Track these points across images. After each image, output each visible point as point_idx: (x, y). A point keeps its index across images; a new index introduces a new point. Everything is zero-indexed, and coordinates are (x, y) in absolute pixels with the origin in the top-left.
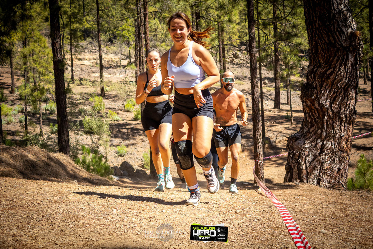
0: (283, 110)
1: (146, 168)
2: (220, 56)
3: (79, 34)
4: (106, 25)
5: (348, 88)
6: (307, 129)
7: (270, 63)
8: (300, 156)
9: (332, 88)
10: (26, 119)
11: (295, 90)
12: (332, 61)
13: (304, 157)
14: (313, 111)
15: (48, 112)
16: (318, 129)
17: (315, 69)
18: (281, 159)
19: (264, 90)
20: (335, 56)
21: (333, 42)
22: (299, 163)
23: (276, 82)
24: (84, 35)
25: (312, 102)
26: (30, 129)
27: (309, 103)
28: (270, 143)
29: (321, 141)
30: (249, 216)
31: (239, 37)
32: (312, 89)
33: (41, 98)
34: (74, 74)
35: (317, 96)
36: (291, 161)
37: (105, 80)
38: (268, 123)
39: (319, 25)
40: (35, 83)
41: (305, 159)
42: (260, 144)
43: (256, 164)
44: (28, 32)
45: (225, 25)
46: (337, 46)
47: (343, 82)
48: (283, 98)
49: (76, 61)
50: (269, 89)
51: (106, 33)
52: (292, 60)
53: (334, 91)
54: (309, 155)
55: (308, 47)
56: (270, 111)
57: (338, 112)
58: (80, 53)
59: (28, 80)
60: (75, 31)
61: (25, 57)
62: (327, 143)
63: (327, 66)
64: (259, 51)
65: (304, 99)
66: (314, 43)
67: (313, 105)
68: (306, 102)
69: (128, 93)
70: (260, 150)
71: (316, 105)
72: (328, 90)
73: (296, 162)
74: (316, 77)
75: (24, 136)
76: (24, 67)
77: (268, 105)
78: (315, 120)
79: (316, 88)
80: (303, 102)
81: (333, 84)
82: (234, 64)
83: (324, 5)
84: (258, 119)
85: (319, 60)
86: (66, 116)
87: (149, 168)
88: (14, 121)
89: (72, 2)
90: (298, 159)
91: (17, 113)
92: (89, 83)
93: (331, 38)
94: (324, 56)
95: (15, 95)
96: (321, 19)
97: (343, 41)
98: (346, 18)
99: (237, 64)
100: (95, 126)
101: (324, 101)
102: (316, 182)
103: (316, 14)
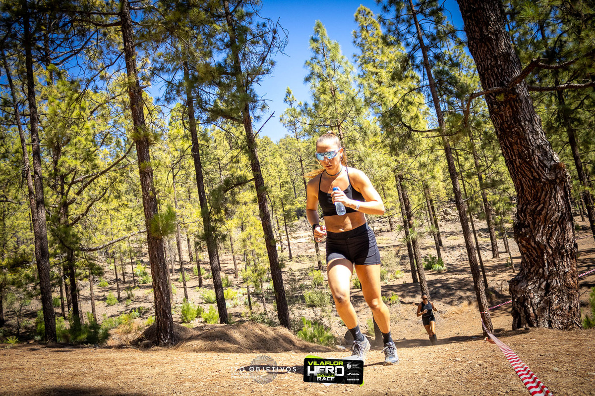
0: (502, 259)
1: (371, 335)
2: (430, 215)
3: (293, 213)
5: (563, 220)
6: (527, 270)
7: (482, 214)
8: (525, 299)
9: (545, 224)
10: (249, 299)
12: (541, 195)
13: (529, 300)
14: (530, 250)
15: (271, 291)
16: (540, 269)
17: (524, 208)
19: (480, 242)
20: (543, 190)
21: (538, 177)
22: (525, 307)
23: (490, 232)
24: (297, 215)
25: (528, 241)
26: (254, 308)
27: (524, 242)
28: (495, 292)
29: (545, 280)
31: (447, 194)
32: (524, 228)
33: (261, 278)
34: (292, 252)
35: (532, 234)
36: (516, 305)
38: (489, 273)
39: (519, 163)
40: (255, 265)
41: (531, 302)
42: (483, 295)
43: (483, 316)
44: (244, 218)
45: (429, 183)
46: (543, 180)
47: (556, 215)
48: (501, 247)
49: (292, 239)
50: (485, 240)
53: (549, 227)
54: (534, 296)
56: (488, 261)
57: (558, 248)
58: (295, 232)
59: (248, 264)
60: (289, 211)
61: (244, 241)
62: (552, 282)
63: (536, 203)
64: (467, 201)
65: (518, 239)
66: (518, 181)
67: (530, 244)
68: (521, 242)
70: (485, 301)
71: (533, 244)
72: (542, 226)
73: (521, 306)
74: (527, 215)
76: (243, 250)
77: (487, 255)
78: (534, 259)
79: (529, 226)
80: (518, 243)
81: (545, 217)
82: (446, 221)
83: (521, 143)
84: (477, 269)
85: (527, 198)
86: (283, 290)
87: (374, 334)
88: (239, 303)
89: (282, 186)
90: (524, 302)
91: (242, 296)
92: (306, 259)
93: (535, 174)
94: (531, 193)
95: (238, 279)
96: (520, 157)
97: (547, 175)
98: (546, 152)
99: (449, 220)
100: (316, 298)
101: (540, 238)
102: (547, 324)
103: (514, 153)
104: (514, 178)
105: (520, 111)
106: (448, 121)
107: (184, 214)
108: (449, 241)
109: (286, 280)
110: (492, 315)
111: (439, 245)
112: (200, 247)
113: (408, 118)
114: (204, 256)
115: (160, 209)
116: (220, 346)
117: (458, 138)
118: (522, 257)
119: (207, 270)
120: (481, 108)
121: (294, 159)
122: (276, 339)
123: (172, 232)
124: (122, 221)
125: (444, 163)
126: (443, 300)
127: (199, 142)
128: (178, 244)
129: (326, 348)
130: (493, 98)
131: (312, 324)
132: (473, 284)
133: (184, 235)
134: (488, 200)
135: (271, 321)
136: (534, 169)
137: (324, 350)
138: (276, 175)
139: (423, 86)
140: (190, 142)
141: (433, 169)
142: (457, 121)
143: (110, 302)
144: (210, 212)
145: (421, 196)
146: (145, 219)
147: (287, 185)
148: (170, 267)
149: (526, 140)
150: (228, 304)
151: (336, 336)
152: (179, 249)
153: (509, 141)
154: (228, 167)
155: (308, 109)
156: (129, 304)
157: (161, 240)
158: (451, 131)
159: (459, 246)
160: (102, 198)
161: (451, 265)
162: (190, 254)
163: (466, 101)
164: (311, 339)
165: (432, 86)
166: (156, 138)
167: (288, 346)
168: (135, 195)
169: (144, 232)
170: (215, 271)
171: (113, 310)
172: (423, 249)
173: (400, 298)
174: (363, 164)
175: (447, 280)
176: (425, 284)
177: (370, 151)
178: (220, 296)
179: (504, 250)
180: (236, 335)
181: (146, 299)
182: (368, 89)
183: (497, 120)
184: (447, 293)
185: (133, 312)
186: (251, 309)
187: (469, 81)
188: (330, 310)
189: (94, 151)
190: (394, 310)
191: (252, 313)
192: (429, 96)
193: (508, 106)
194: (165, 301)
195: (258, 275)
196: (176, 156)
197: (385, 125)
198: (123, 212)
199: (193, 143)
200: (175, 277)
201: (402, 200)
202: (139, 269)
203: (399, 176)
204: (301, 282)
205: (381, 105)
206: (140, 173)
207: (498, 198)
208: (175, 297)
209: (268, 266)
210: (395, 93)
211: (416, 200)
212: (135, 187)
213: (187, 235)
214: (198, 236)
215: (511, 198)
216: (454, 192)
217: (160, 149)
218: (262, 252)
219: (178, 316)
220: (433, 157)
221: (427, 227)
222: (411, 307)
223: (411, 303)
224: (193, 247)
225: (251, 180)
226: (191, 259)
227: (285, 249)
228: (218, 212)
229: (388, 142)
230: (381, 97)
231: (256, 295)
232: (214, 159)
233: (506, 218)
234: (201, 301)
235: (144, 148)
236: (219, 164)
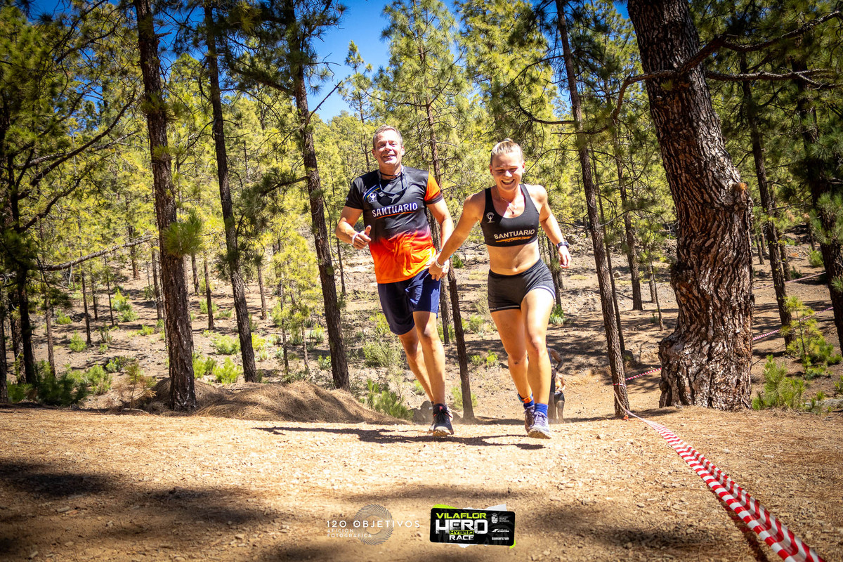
0: (646, 311)
1: (457, 409)
5: (738, 263)
6: (686, 328)
7: (621, 245)
8: (679, 368)
9: (714, 266)
10: (285, 352)
11: (661, 281)
12: (711, 228)
13: (685, 368)
14: (691, 301)
15: (314, 341)
16: (702, 327)
17: (687, 242)
18: (651, 380)
19: (617, 285)
20: (714, 220)
21: (709, 201)
22: (679, 378)
23: (632, 272)
25: (689, 288)
26: (291, 364)
27: (684, 290)
28: (632, 357)
29: (707, 343)
31: (573, 213)
32: (686, 269)
33: (303, 321)
34: (346, 285)
35: (695, 279)
36: (667, 376)
38: (626, 331)
39: (686, 179)
40: (293, 302)
41: (687, 371)
42: (619, 360)
43: (616, 389)
44: (282, 233)
46: (716, 205)
47: (730, 255)
48: (645, 294)
49: (347, 267)
50: (624, 283)
52: (652, 237)
53: (719, 270)
54: (692, 364)
55: (673, 218)
56: (626, 313)
57: (728, 300)
58: (352, 255)
61: (278, 266)
62: (717, 345)
63: (705, 236)
64: (604, 228)
65: (677, 285)
66: (682, 206)
67: (691, 292)
68: (679, 289)
70: (620, 368)
71: (695, 292)
72: (710, 270)
73: (674, 376)
74: (691, 253)
75: (284, 376)
77: (625, 305)
78: (696, 313)
79: (692, 268)
80: (675, 289)
81: (715, 260)
83: (690, 151)
84: (611, 325)
85: (692, 229)
88: (268, 356)
90: (677, 372)
91: (272, 346)
92: (367, 297)
93: (706, 196)
94: (699, 222)
95: (267, 321)
96: (688, 171)
97: (723, 198)
98: (724, 166)
100: (381, 355)
101: (706, 285)
102: (706, 402)
103: (680, 164)
104: (677, 200)
105: (693, 106)
108: (573, 282)
113: (529, 101)
118: (680, 311)
120: (632, 93)
124: (96, 227)
125: (573, 168)
130: (656, 85)
134: (632, 226)
136: (706, 189)
138: (327, 171)
139: (554, 57)
143: (74, 347)
144: (240, 223)
147: (341, 187)
149: (698, 147)
150: (257, 356)
151: (407, 407)
155: (384, 78)
156: (104, 351)
157: (181, 261)
158: (593, 127)
159: (584, 290)
160: (73, 192)
161: (572, 316)
162: (195, 281)
165: (566, 57)
171: (80, 359)
174: (460, 165)
177: (467, 144)
179: (650, 299)
182: (473, 53)
183: (659, 116)
187: (617, 52)
189: (60, 121)
190: (491, 375)
191: (288, 371)
192: (561, 71)
193: (677, 98)
194: (184, 347)
197: (497, 111)
199: (214, 119)
202: (118, 300)
204: (359, 330)
205: (491, 79)
206: (152, 161)
207: (646, 224)
210: (512, 63)
215: (664, 226)
216: (587, 213)
225: (302, 179)
226: (197, 288)
230: (491, 67)
231: (293, 345)
232: (237, 142)
233: (657, 253)
234: (212, 350)
235: (160, 127)
236: (245, 150)
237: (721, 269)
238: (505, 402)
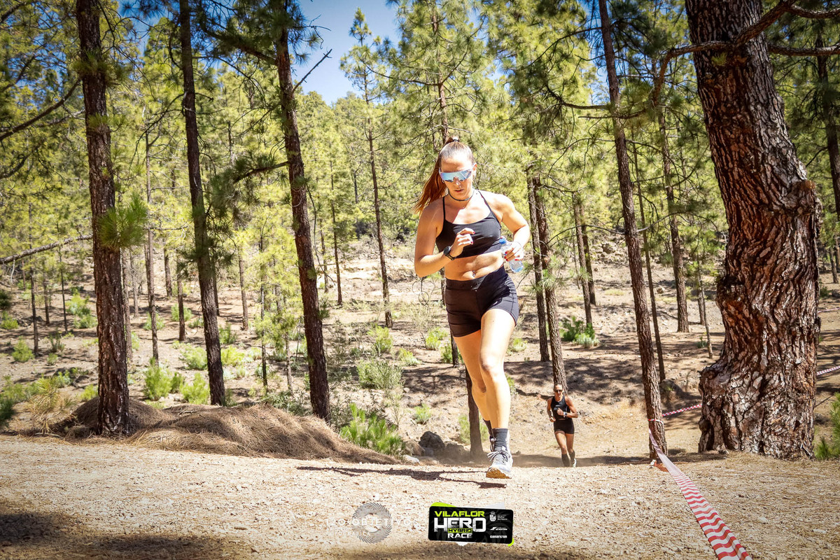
0: (693, 334)
1: (463, 442)
2: (579, 250)
3: (350, 228)
4: (392, 214)
5: (800, 279)
6: (733, 355)
7: (666, 255)
8: (724, 403)
9: (771, 282)
10: (264, 367)
11: (709, 300)
12: (768, 235)
13: (731, 404)
14: (741, 323)
15: (302, 356)
16: (753, 355)
17: (738, 251)
19: (660, 301)
20: (773, 224)
21: (767, 201)
22: (723, 416)
23: (677, 287)
24: (357, 231)
25: (739, 308)
26: (271, 383)
27: (732, 309)
28: (676, 388)
29: (760, 375)
30: (622, 498)
31: (611, 217)
32: (735, 284)
34: (343, 293)
35: (747, 296)
36: (708, 413)
37: (392, 300)
38: (669, 357)
39: (739, 175)
41: (734, 408)
42: (656, 391)
43: (652, 425)
44: (265, 229)
45: (583, 196)
46: (775, 207)
47: (791, 268)
48: (693, 314)
49: (346, 272)
50: (667, 301)
51: (392, 224)
53: (776, 287)
54: (740, 400)
56: (669, 335)
57: (786, 323)
58: (350, 259)
59: (266, 308)
60: (343, 224)
61: (263, 267)
62: (772, 378)
63: (760, 244)
64: (644, 233)
65: (723, 304)
66: (733, 206)
67: (741, 312)
68: (727, 309)
69: (430, 319)
70: (657, 401)
71: (746, 312)
72: (765, 285)
73: (717, 414)
74: (742, 264)
76: (260, 284)
77: (668, 326)
78: (746, 338)
79: (743, 282)
80: (722, 308)
81: (772, 274)
82: (606, 262)
83: (745, 140)
84: (648, 348)
85: (744, 235)
86: (322, 356)
87: (468, 441)
88: (247, 373)
89: (335, 180)
90: (722, 408)
91: (252, 360)
92: (366, 307)
93: (763, 196)
94: (753, 227)
95: (248, 332)
96: (741, 164)
97: (784, 199)
98: (786, 160)
99: (611, 262)
100: (377, 375)
101: (760, 304)
102: (756, 448)
103: (732, 157)
104: (727, 200)
105: (750, 85)
106: (626, 93)
107: (162, 212)
108: (608, 297)
109: (329, 340)
110: (668, 425)
111: (590, 300)
112: (186, 272)
113: (560, 82)
114: (192, 288)
115: (119, 201)
116: (208, 441)
117: (639, 124)
118: (727, 334)
119: (196, 313)
120: (685, 77)
121: (359, 136)
122: (304, 438)
123: (138, 242)
124: (50, 216)
125: (611, 164)
126: (588, 394)
127: (197, 91)
128: (148, 264)
129: (386, 458)
130: (706, 59)
131: (367, 417)
132: (641, 372)
133: (160, 251)
134: (680, 233)
135: (298, 407)
136: (763, 188)
137: (384, 461)
138: (327, 159)
139: (590, 29)
140: (181, 89)
141: (593, 173)
142: (641, 94)
143: (19, 356)
144: (208, 214)
145: (568, 217)
146: (91, 216)
147: (343, 180)
148: (130, 302)
149: (755, 136)
150: (228, 373)
151: (406, 439)
152: (149, 273)
153: (725, 136)
154: (244, 139)
155: (390, 51)
156: (53, 361)
157: (118, 255)
158: (629, 111)
159: (623, 306)
160: (16, 174)
161: (606, 337)
162: (168, 284)
163: (661, 61)
164: (364, 442)
165: (605, 29)
166: (120, 74)
167: (323, 449)
168: (77, 174)
169: (88, 239)
170: (209, 315)
171: (25, 370)
172: (563, 306)
173: (517, 385)
175: (598, 361)
176: (561, 366)
177: (488, 133)
178: (214, 357)
179: (699, 321)
180: (236, 424)
181: (84, 355)
182: (495, 24)
183: (708, 98)
184: (597, 382)
185: (60, 376)
186: (265, 383)
188: (399, 395)
189: (5, 88)
191: (267, 391)
192: (598, 47)
193: (731, 76)
194: (118, 360)
195: (283, 328)
196: (154, 110)
197: (519, 91)
198: (52, 200)
199: (185, 90)
200: (139, 320)
201: (535, 221)
202: (75, 302)
203: (534, 180)
204: (354, 345)
205: (516, 55)
206: (88, 133)
207: (696, 232)
208: (135, 356)
209: (300, 313)
210: (541, 37)
211: (559, 224)
212: (77, 160)
213: (165, 250)
214: (184, 253)
215: (718, 234)
216: (624, 215)
217: (126, 96)
218: (292, 289)
219: (140, 388)
220: (594, 153)
221: (573, 270)
222: (533, 401)
223: (534, 395)
224: (173, 272)
225: (283, 164)
226: (169, 292)
227: (331, 287)
228: (222, 214)
229: (520, 120)
230: (516, 42)
231: (277, 360)
232: (221, 122)
233: (707, 267)
234: (181, 364)
235: (97, 91)
236: (230, 132)
237: (779, 285)
238: (521, 436)
